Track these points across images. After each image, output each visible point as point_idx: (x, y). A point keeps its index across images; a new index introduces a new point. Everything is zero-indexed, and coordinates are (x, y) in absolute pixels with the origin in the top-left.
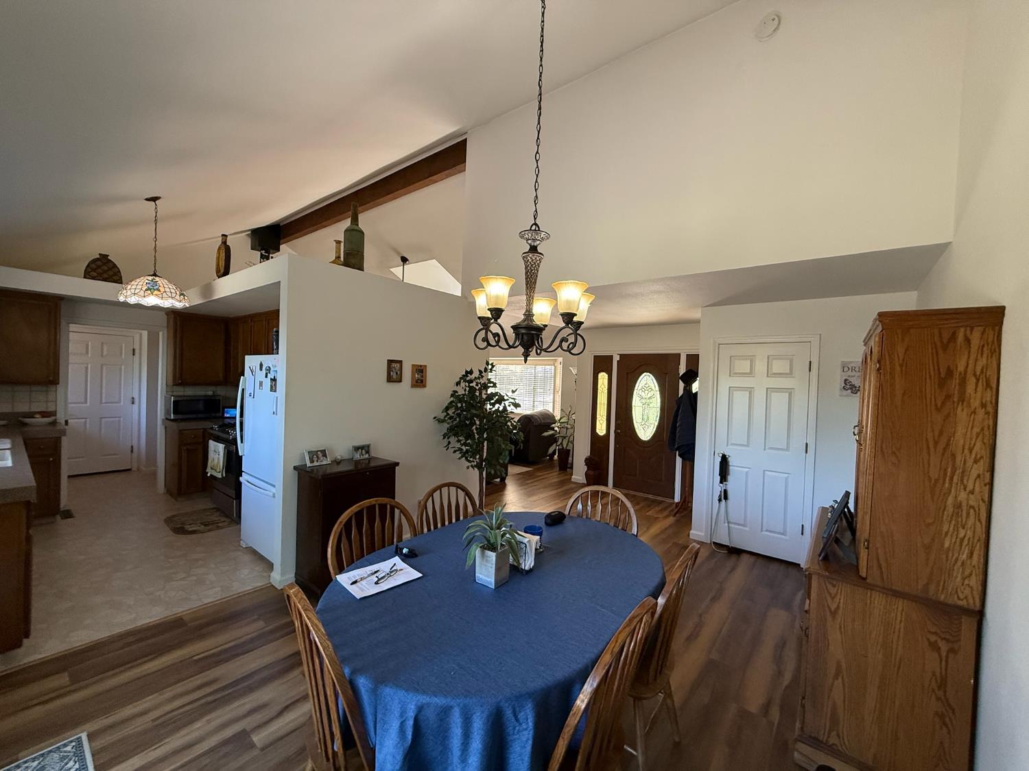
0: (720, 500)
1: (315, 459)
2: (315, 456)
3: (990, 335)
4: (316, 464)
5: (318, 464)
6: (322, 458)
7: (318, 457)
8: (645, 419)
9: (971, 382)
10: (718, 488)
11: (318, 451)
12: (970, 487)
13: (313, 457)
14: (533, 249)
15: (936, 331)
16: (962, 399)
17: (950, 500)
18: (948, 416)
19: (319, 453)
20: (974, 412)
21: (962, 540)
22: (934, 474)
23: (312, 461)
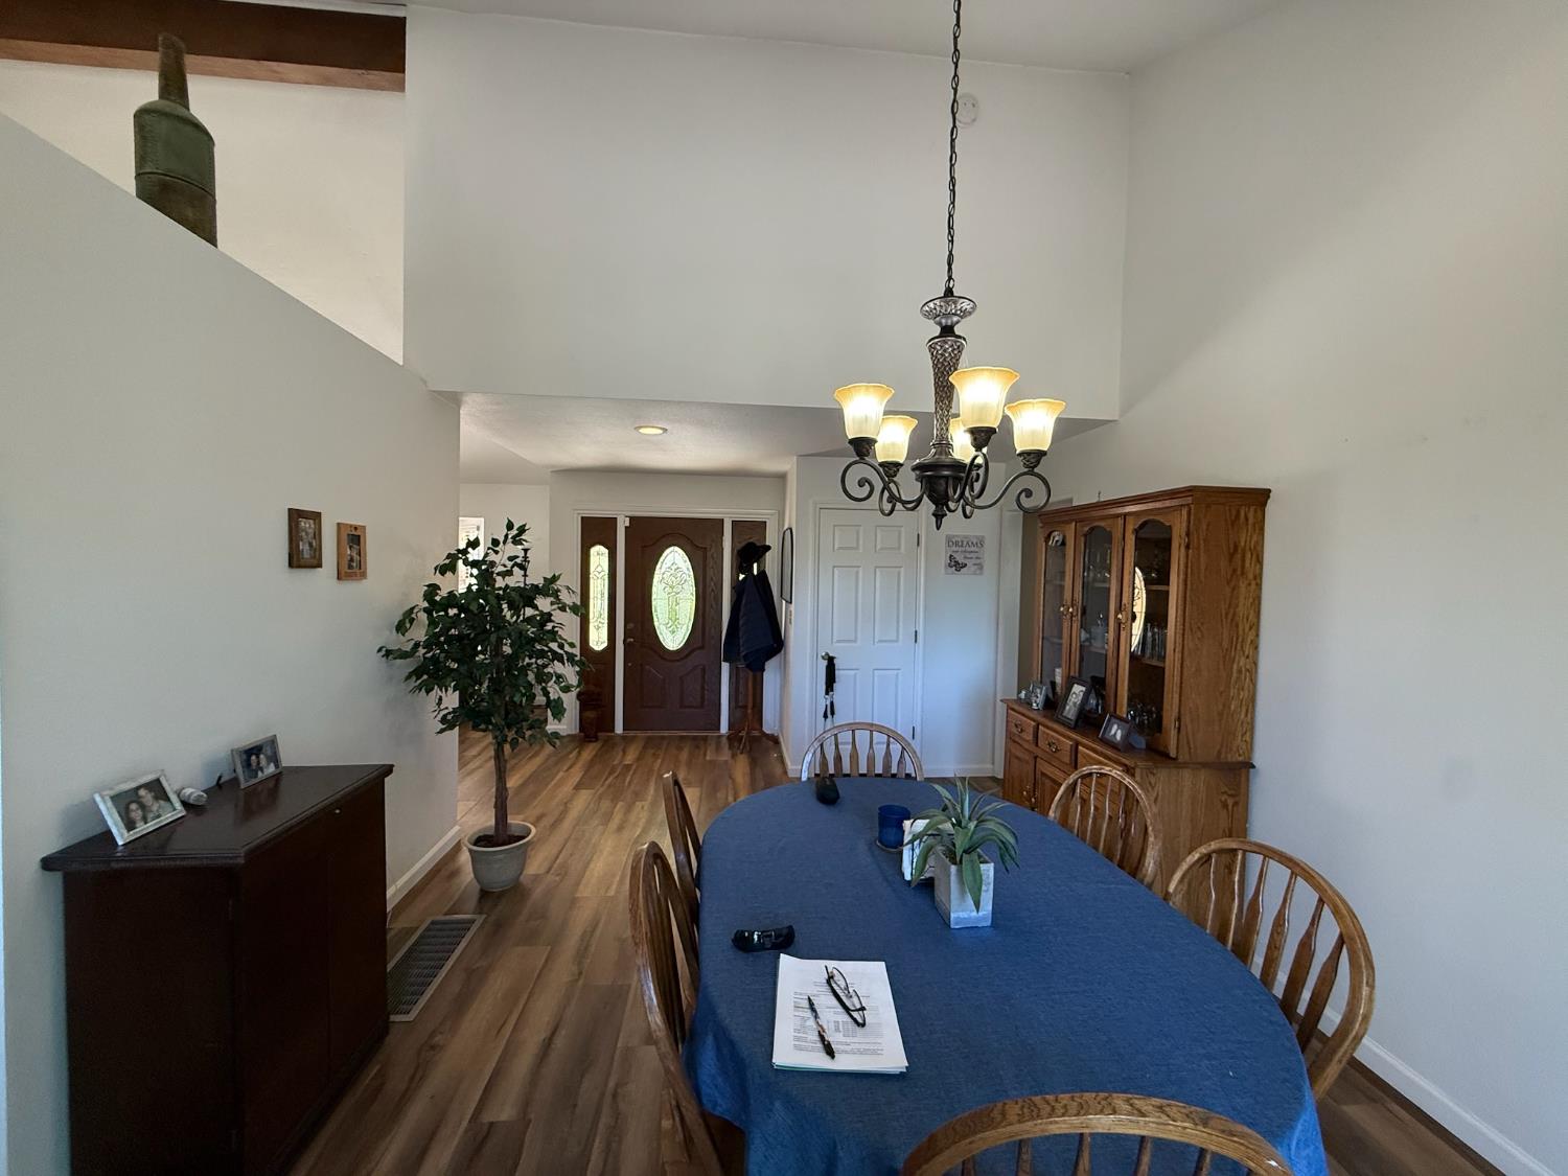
0: (825, 716)
1: (136, 814)
2: (133, 806)
3: (1259, 513)
4: (143, 829)
5: (151, 826)
6: (155, 808)
7: (143, 807)
8: (674, 619)
9: (1248, 555)
10: (823, 702)
11: (138, 788)
12: (1246, 653)
13: (127, 808)
14: (947, 331)
15: (1227, 508)
16: (1243, 573)
17: (1235, 666)
18: (1234, 589)
19: (142, 792)
20: (1250, 584)
21: (1242, 701)
22: (1225, 644)
23: (130, 825)
